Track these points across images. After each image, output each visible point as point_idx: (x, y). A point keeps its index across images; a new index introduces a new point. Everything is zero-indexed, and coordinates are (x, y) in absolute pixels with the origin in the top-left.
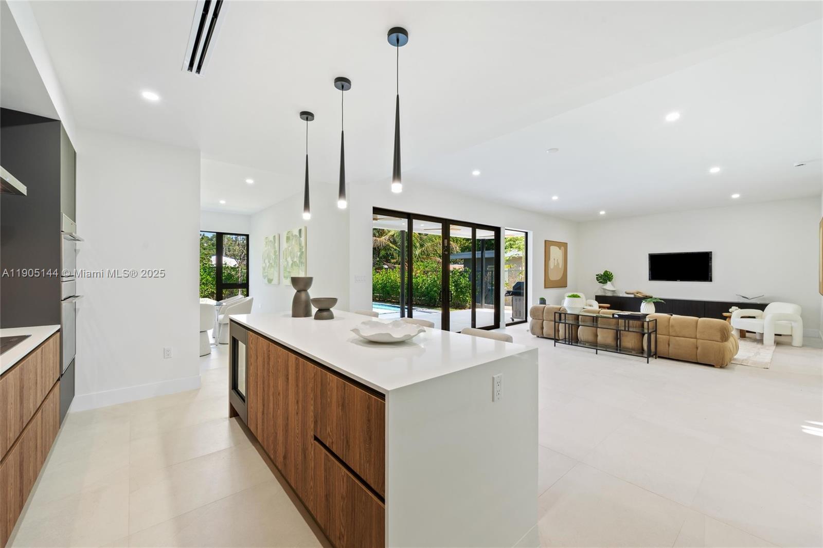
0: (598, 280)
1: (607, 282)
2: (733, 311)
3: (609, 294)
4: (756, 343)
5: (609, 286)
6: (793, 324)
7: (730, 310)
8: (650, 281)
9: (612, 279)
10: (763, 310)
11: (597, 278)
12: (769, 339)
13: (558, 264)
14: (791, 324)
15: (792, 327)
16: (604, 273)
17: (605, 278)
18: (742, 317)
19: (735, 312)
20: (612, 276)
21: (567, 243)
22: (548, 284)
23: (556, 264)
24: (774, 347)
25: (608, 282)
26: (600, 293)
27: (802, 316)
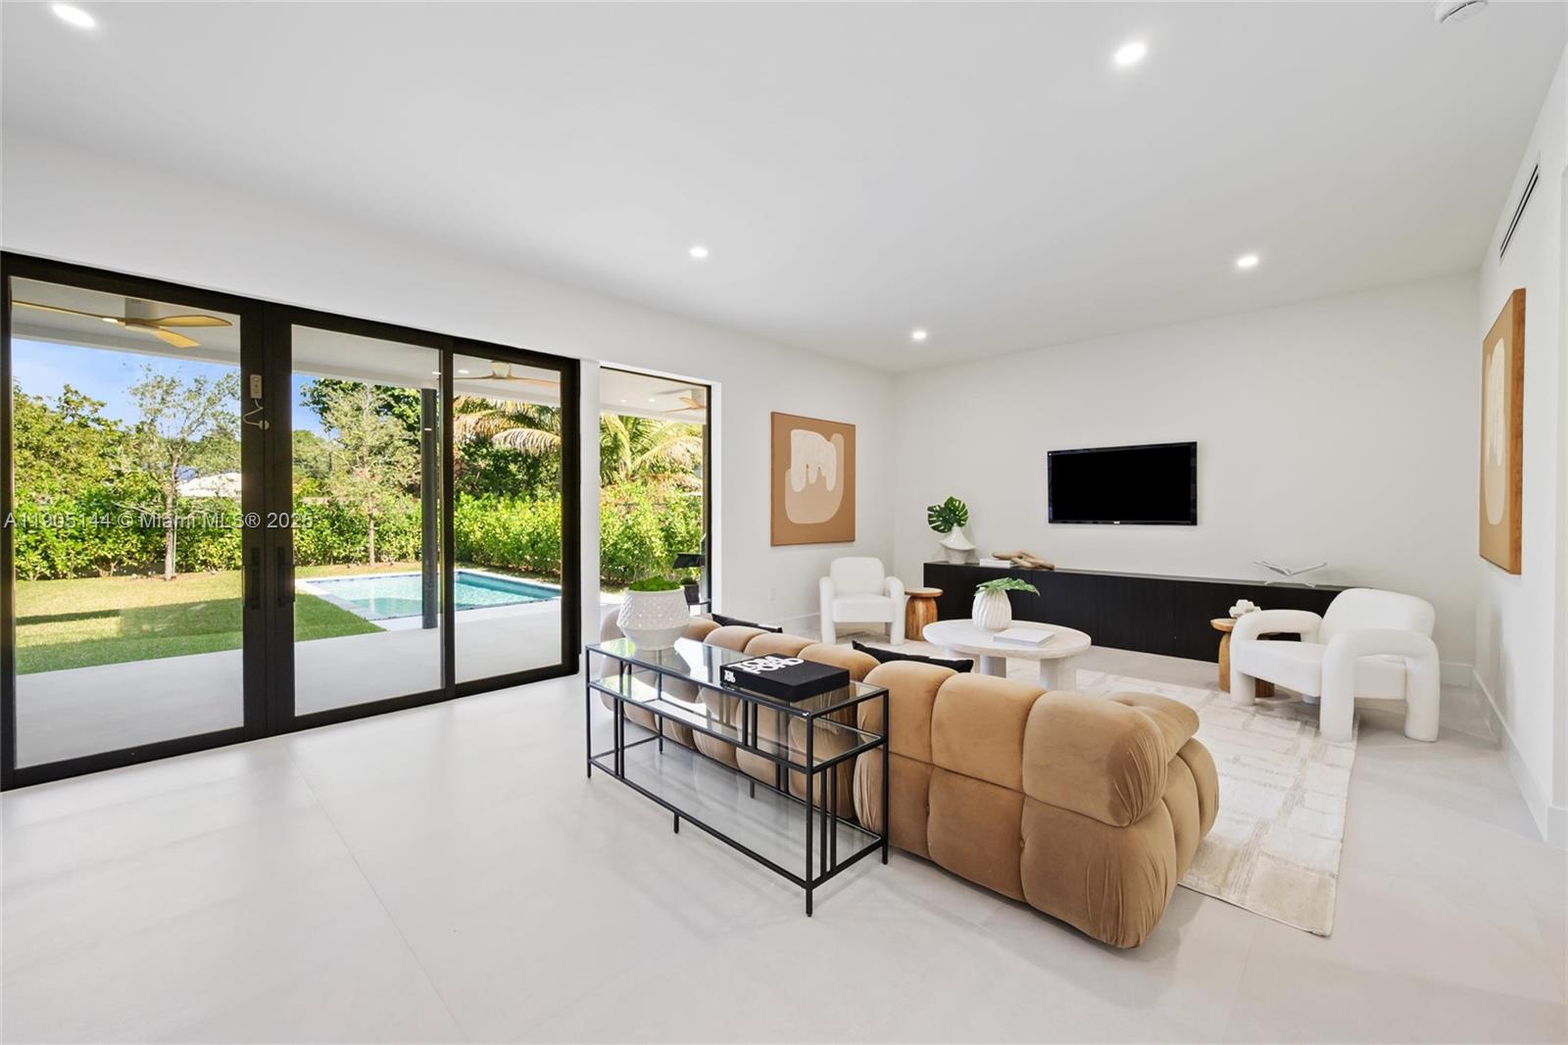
0: (931, 522)
1: (950, 530)
2: (1240, 615)
3: (957, 560)
4: (1298, 724)
5: (956, 539)
6: (1410, 663)
7: (1233, 611)
8: (1050, 525)
9: (965, 520)
10: (1322, 613)
11: (930, 516)
12: (1337, 716)
13: (821, 479)
14: (1405, 663)
15: (1406, 675)
16: (945, 504)
17: (948, 516)
18: (1262, 637)
19: (1246, 618)
20: (966, 513)
21: (854, 426)
22: (784, 533)
23: (813, 481)
24: (1353, 745)
25: (956, 528)
26: (938, 558)
27: (1437, 636)
